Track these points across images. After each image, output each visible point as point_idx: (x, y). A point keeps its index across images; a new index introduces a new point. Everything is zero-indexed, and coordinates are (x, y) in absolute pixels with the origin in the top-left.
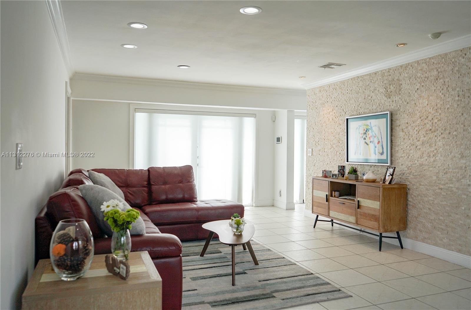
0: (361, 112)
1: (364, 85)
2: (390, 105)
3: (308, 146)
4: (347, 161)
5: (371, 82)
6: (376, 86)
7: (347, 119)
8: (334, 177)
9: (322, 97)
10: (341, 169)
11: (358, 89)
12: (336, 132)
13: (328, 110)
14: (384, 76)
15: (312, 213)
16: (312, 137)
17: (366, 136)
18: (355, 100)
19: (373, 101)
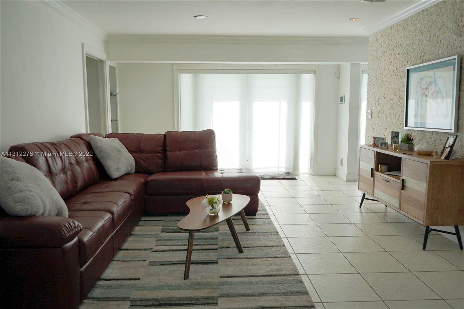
0: (425, 60)
1: (429, 21)
2: (460, 46)
3: (368, 106)
4: (406, 126)
5: (439, 15)
6: (444, 20)
7: (408, 70)
8: (384, 146)
9: (384, 43)
10: (395, 137)
11: (423, 28)
12: (396, 87)
13: (390, 59)
14: (456, 4)
15: (359, 189)
16: (372, 95)
17: (428, 92)
18: (418, 43)
19: (439, 42)
